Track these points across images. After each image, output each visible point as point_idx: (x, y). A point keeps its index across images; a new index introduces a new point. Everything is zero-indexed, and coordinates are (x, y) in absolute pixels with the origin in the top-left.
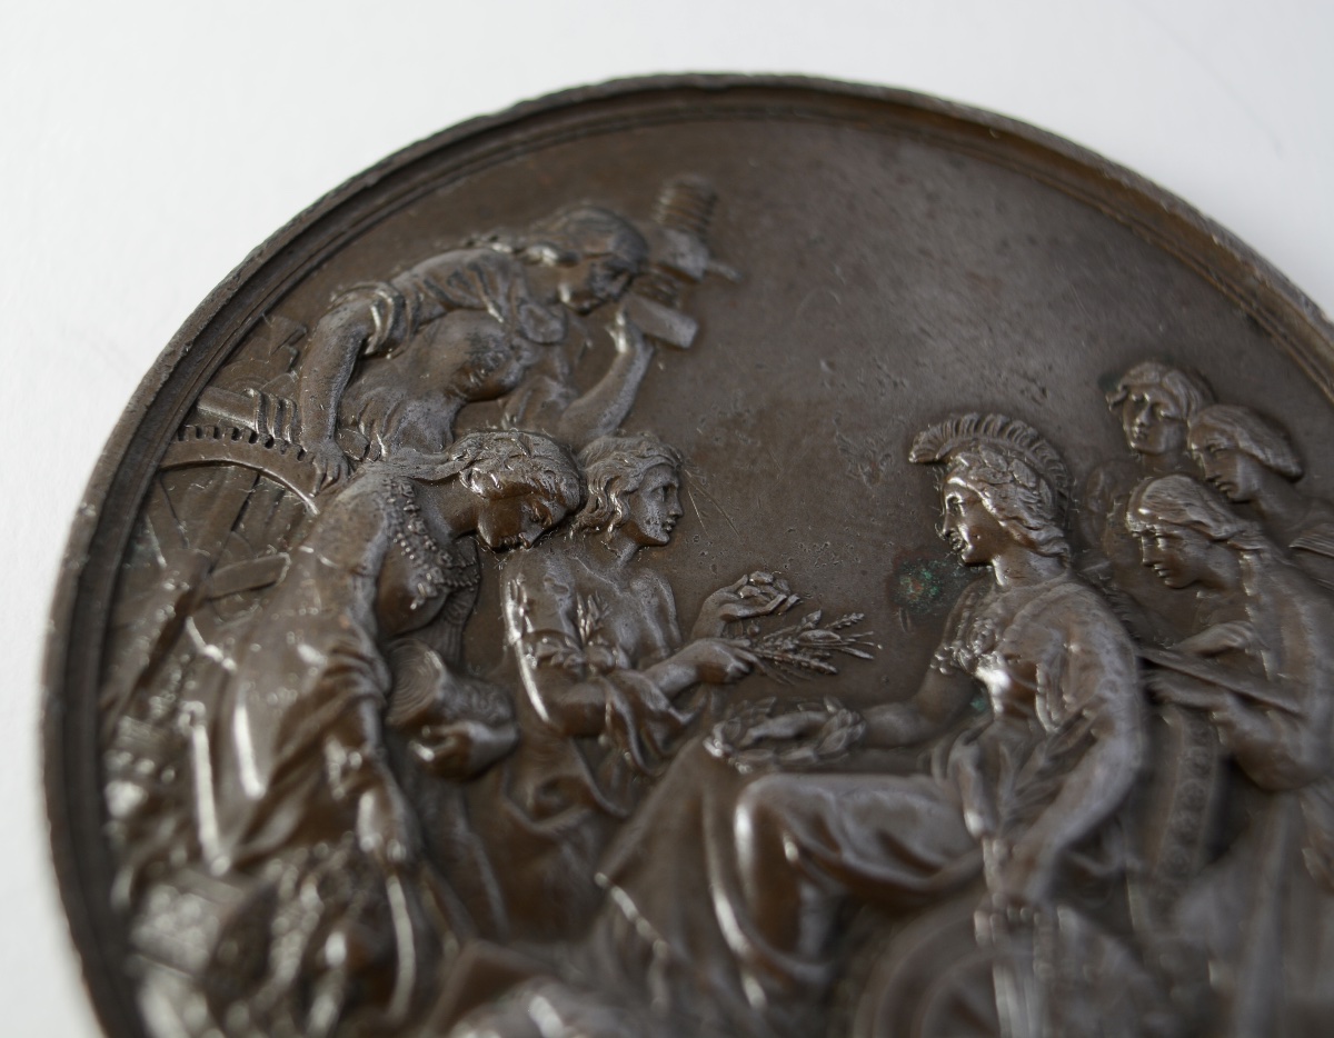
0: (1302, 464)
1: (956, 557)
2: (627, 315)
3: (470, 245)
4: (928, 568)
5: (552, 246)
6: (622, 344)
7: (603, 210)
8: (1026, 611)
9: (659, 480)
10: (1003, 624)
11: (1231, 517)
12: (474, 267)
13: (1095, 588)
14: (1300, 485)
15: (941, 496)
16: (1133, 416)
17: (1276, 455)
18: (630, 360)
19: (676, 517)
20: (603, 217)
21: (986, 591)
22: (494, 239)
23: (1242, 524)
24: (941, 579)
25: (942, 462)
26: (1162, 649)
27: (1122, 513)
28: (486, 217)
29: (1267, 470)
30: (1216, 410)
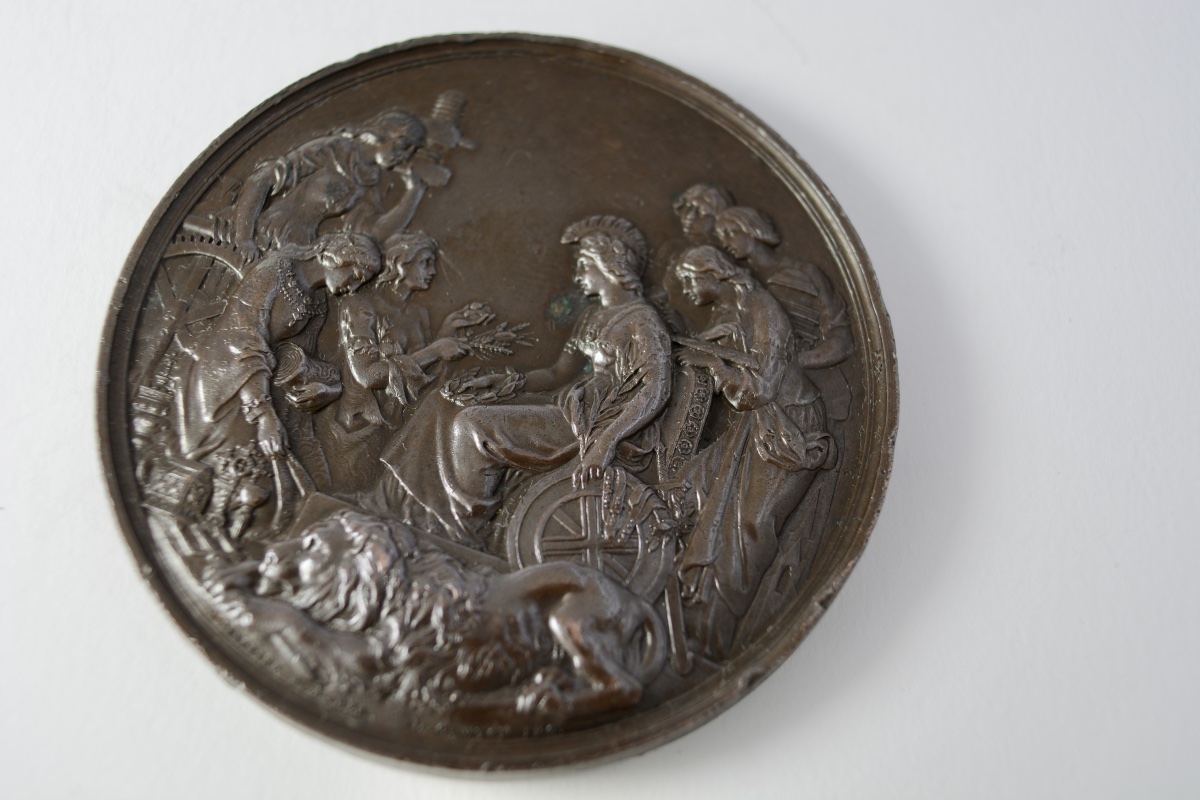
0: (780, 237)
1: (582, 293)
2: (412, 169)
3: (330, 134)
4: (567, 299)
5: (373, 133)
6: (410, 185)
7: (402, 112)
8: (615, 318)
9: (425, 256)
10: (601, 327)
11: (731, 266)
12: (331, 145)
13: (655, 307)
14: (778, 250)
15: (575, 261)
16: (687, 213)
17: (763, 233)
18: (414, 193)
19: (433, 275)
20: (402, 116)
21: (596, 309)
22: (344, 131)
23: (739, 270)
24: (574, 304)
25: (578, 243)
26: (690, 337)
27: (674, 267)
28: (340, 119)
29: (758, 241)
30: (733, 210)
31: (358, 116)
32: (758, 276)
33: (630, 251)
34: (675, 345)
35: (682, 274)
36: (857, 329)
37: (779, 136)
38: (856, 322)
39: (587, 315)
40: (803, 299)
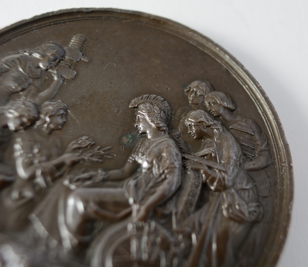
0: (236, 106)
1: (138, 132)
2: (57, 70)
3: (19, 53)
4: (130, 135)
5: (38, 53)
6: (56, 78)
7: (54, 43)
8: (154, 145)
10: (147, 149)
11: (212, 120)
12: (18, 59)
13: (174, 139)
14: (234, 112)
15: (136, 116)
16: (191, 94)
17: (227, 104)
18: (58, 81)
19: (64, 122)
20: (54, 45)
21: (145, 140)
22: (25, 52)
23: (216, 122)
24: (134, 138)
25: (137, 107)
26: (191, 155)
27: (184, 120)
28: (23, 47)
29: (225, 108)
30: (213, 93)
31: (32, 46)
32: (225, 124)
33: (162, 112)
34: (183, 158)
35: (187, 123)
36: (273, 151)
37: (235, 59)
38: (272, 148)
39: (140, 143)
40: (247, 136)
